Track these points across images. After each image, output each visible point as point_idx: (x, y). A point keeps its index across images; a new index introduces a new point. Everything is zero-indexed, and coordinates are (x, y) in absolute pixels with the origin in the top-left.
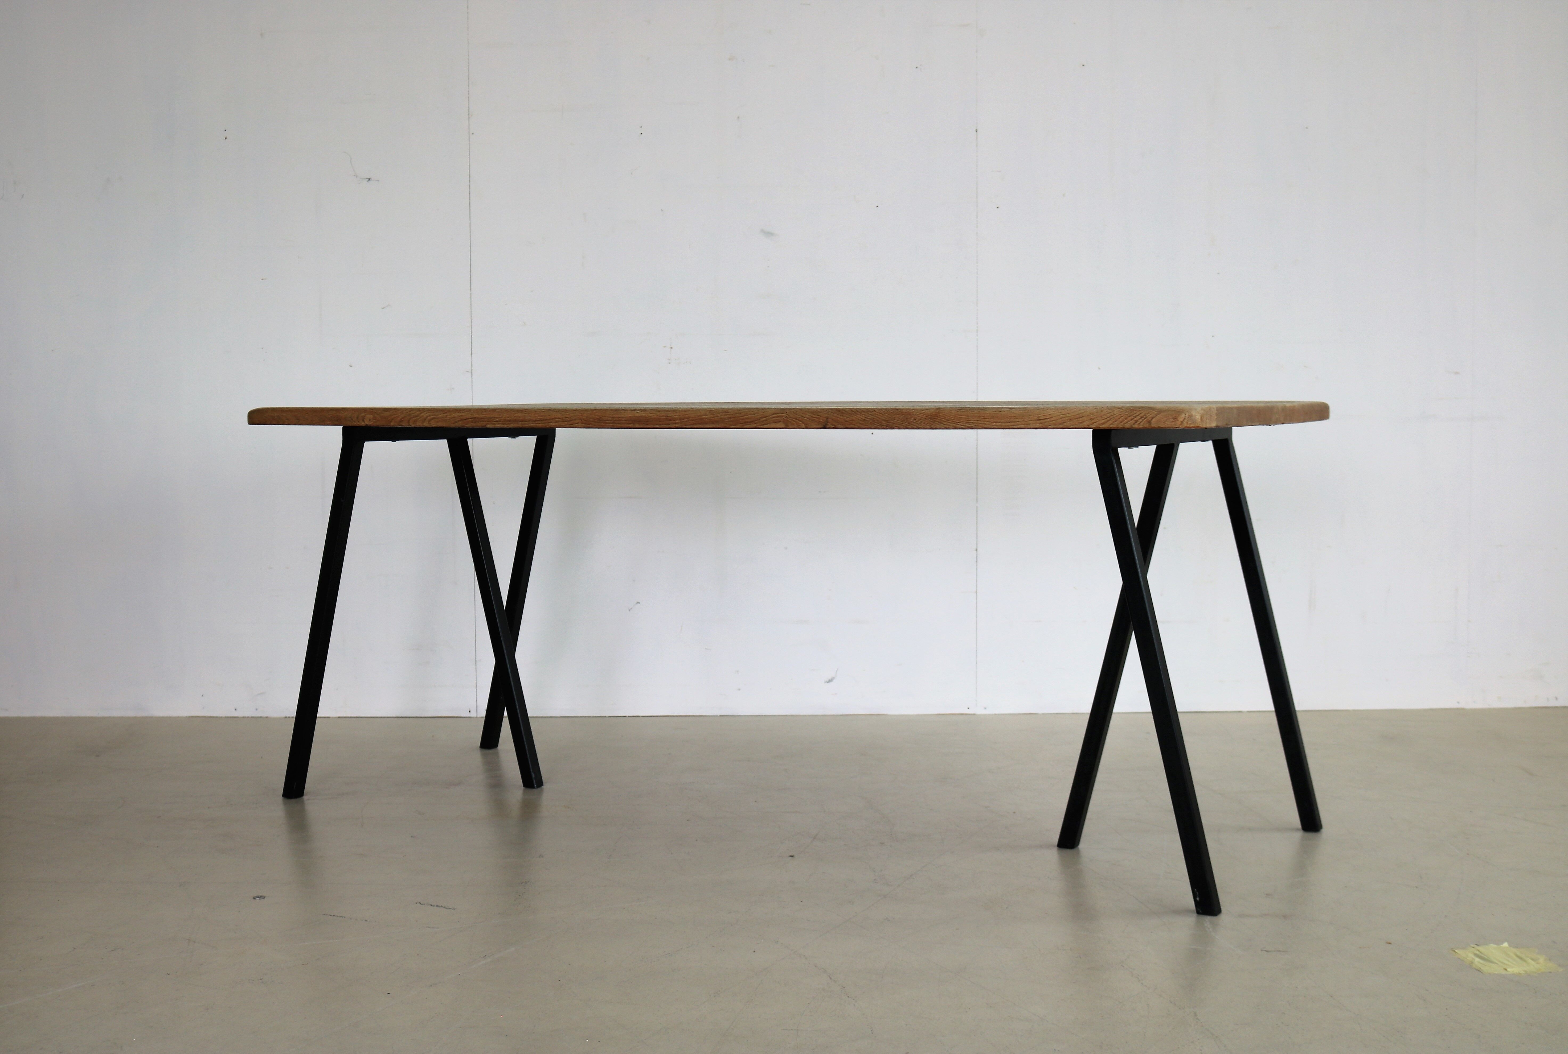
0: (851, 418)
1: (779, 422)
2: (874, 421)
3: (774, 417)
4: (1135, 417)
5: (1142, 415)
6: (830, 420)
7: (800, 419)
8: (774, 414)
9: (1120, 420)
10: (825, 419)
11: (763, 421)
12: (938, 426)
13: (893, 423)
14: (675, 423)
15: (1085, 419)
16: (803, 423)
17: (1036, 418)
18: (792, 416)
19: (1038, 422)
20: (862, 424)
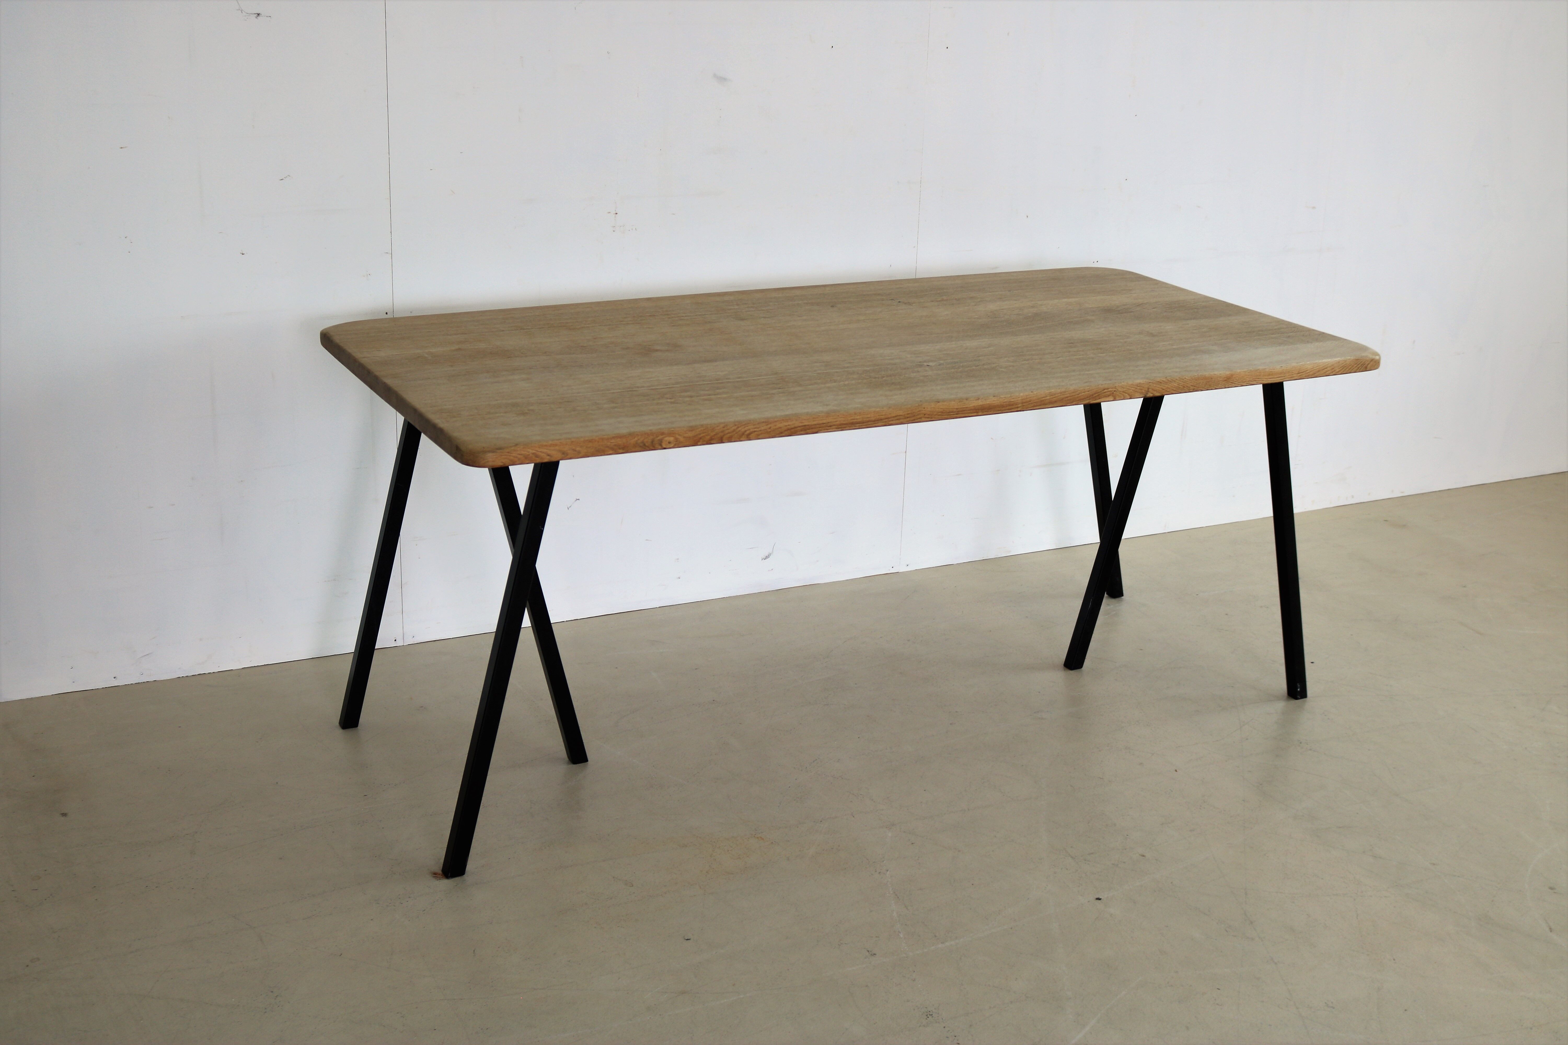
0: (1167, 386)
1: (1109, 396)
2: (1184, 387)
3: (1105, 392)
4: (1358, 365)
5: (1362, 363)
6: (1150, 390)
7: (1126, 392)
8: (1104, 390)
9: (1349, 368)
10: (1147, 389)
11: (1096, 396)
12: (1230, 386)
13: (1199, 387)
14: (1018, 407)
15: (1329, 369)
16: (1129, 395)
17: (1297, 372)
18: (1120, 390)
19: (1299, 375)
20: (1174, 390)
